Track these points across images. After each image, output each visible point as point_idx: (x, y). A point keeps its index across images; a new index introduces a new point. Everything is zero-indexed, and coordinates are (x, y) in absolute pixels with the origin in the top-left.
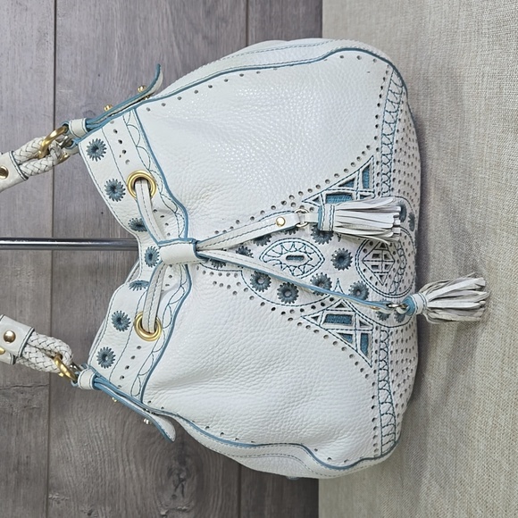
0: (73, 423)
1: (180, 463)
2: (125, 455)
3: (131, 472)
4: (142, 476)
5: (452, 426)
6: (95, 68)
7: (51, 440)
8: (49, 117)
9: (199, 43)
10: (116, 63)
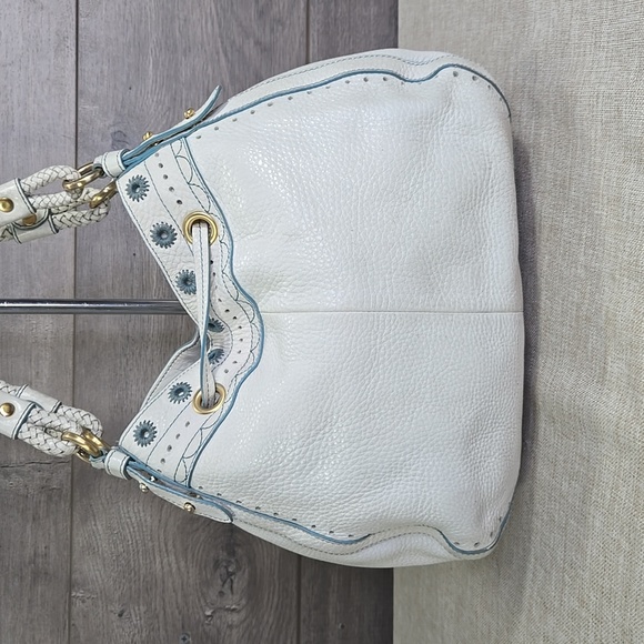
0: (100, 507)
1: (228, 554)
2: (163, 545)
3: (170, 565)
4: (183, 570)
5: (562, 501)
6: (125, 80)
7: (74, 527)
8: (70, 138)
9: (250, 50)
10: (151, 73)
